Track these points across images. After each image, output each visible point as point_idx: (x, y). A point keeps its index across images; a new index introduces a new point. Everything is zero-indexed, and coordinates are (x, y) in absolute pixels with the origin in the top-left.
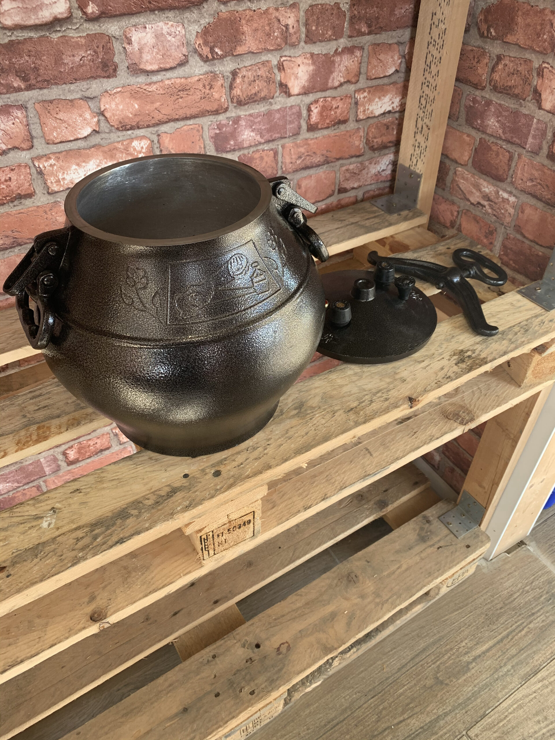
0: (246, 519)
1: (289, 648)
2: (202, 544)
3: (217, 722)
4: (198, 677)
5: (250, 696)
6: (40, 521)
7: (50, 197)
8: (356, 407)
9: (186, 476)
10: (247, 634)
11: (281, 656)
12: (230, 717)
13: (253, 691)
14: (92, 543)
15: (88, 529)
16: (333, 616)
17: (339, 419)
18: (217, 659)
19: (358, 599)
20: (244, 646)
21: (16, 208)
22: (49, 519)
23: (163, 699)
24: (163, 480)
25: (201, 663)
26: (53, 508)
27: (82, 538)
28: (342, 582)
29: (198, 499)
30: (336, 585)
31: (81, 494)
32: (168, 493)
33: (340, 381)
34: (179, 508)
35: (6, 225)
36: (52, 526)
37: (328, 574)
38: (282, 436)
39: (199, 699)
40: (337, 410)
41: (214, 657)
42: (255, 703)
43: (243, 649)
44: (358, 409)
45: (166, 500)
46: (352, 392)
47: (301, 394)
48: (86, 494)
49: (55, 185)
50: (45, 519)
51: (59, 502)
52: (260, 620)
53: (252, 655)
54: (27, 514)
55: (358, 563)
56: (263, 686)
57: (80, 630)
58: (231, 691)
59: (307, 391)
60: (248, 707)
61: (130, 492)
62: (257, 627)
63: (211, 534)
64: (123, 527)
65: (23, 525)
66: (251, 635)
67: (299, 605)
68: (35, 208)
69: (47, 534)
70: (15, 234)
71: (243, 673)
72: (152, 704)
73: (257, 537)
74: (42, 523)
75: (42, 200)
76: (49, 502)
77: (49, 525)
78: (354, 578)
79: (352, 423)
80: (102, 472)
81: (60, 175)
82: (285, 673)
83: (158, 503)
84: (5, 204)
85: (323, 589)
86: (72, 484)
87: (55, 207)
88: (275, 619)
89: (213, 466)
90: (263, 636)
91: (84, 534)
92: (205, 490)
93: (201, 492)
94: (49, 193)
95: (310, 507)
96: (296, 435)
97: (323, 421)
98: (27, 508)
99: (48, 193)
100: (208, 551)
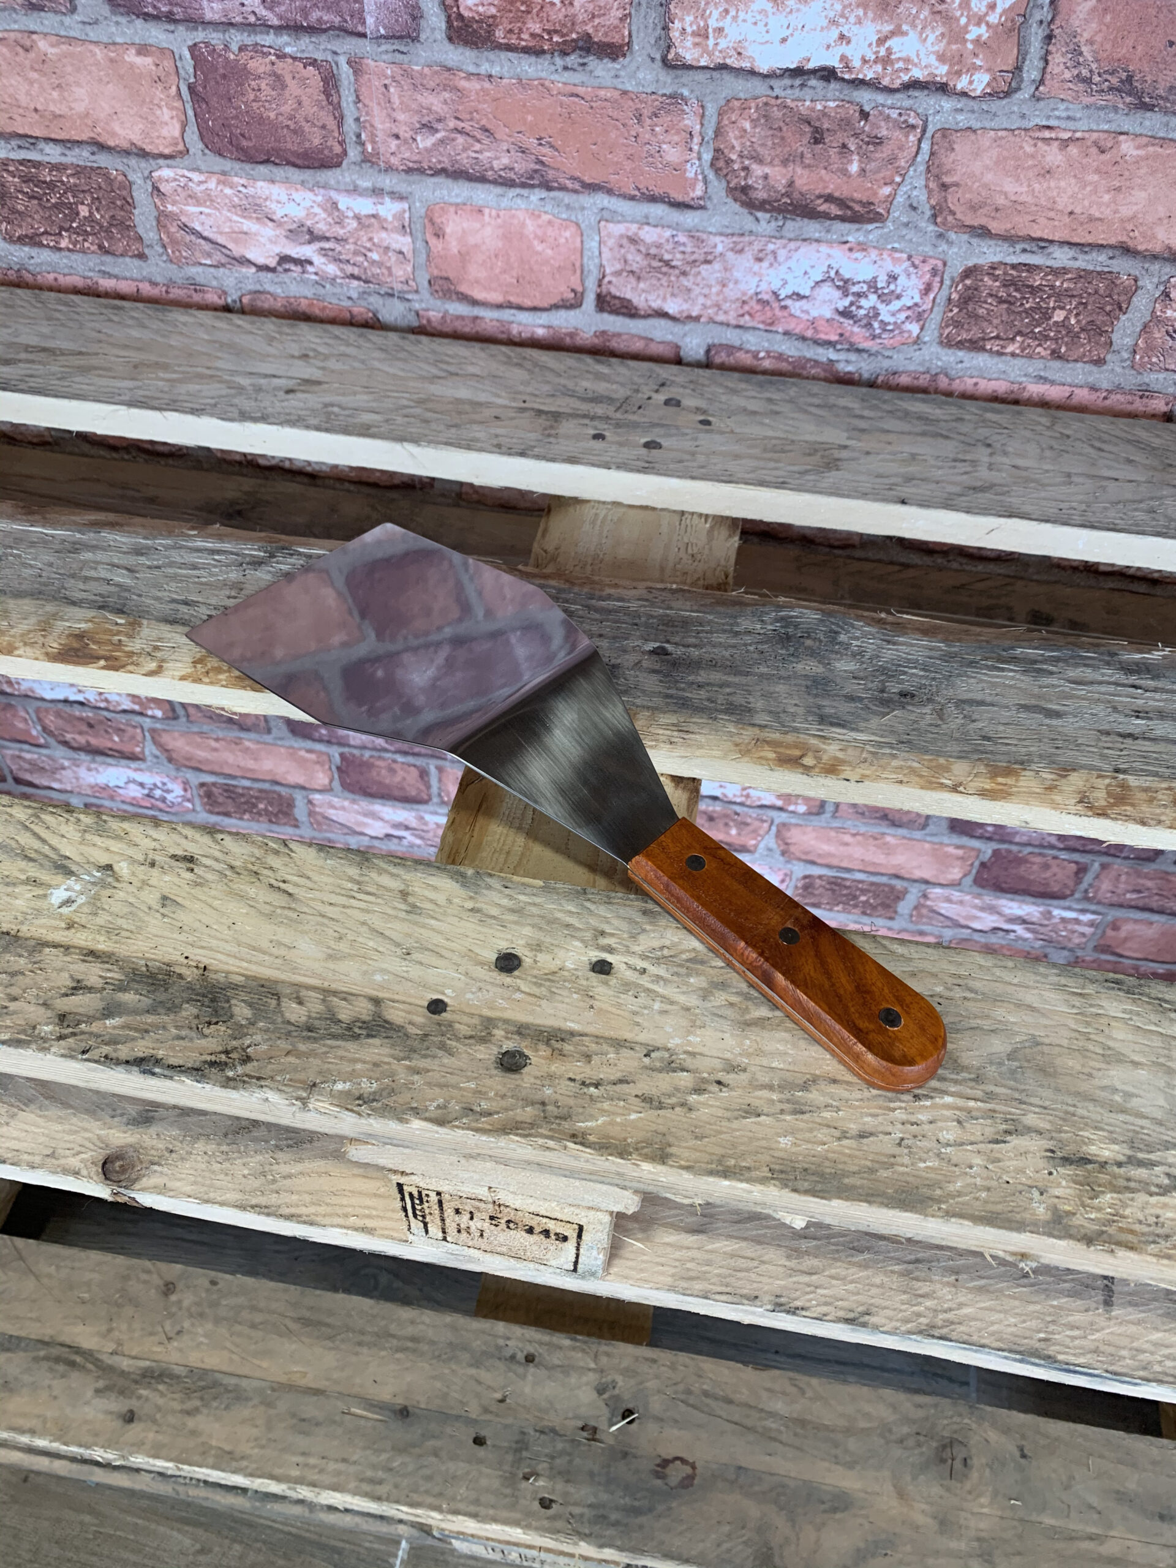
0: (551, 1225)
1: (687, 1482)
2: (403, 1199)
3: (440, 1495)
4: (473, 1371)
5: (536, 1504)
6: (59, 878)
7: (666, 77)
8: (1103, 1165)
9: (437, 1007)
10: (627, 1372)
11: (659, 1482)
12: (472, 1509)
13: (551, 1501)
14: (90, 1019)
15: (116, 976)
16: (840, 1503)
17: (1012, 1164)
18: (531, 1369)
19: (930, 1521)
20: (601, 1390)
21: (567, 76)
22: (78, 887)
23: (383, 1353)
24: (378, 978)
25: (499, 1348)
26: (109, 867)
27: (90, 989)
28: (919, 1445)
29: (404, 1098)
30: (901, 1441)
31: (188, 875)
32: (358, 1020)
33: (1121, 1037)
34: (339, 1086)
35: (530, 118)
36: (65, 910)
37: (901, 1397)
38: (782, 1088)
39: (445, 1417)
40: (1029, 1130)
41: (530, 1359)
42: (537, 1529)
43: (595, 1395)
44: (1103, 1178)
45: (334, 1037)
46: (1135, 1103)
47: (958, 993)
48: (197, 884)
49: (689, 44)
50: (71, 882)
51: (132, 861)
52: (673, 1367)
53: (602, 1425)
54: (54, 841)
55: (993, 1436)
56: (577, 1510)
57: (67, 1171)
58: (510, 1458)
59: (985, 997)
60: (516, 1523)
61: (283, 952)
62: (657, 1377)
63: (434, 1198)
64: (183, 1033)
65: (23, 864)
66: (632, 1382)
67: (779, 1406)
68: (616, 94)
69: (43, 921)
70: (546, 150)
71: (560, 1446)
72: (360, 1344)
73: (583, 1277)
74: (57, 887)
75: (641, 75)
76: (115, 846)
77: (68, 902)
78: (958, 1464)
79: (1041, 1211)
80: (277, 852)
81: (716, 14)
82: (641, 1527)
83: (310, 1029)
84: (543, 52)
85: (863, 1424)
86: (197, 836)
87: (668, 112)
88: (706, 1394)
89: (521, 1030)
90: (656, 1405)
91: (97, 982)
92: (441, 1086)
93: (429, 1084)
94: (666, 63)
95: (793, 1311)
96: (827, 1115)
97: (950, 1134)
98: (70, 829)
99: (664, 61)
100: (425, 1225)
